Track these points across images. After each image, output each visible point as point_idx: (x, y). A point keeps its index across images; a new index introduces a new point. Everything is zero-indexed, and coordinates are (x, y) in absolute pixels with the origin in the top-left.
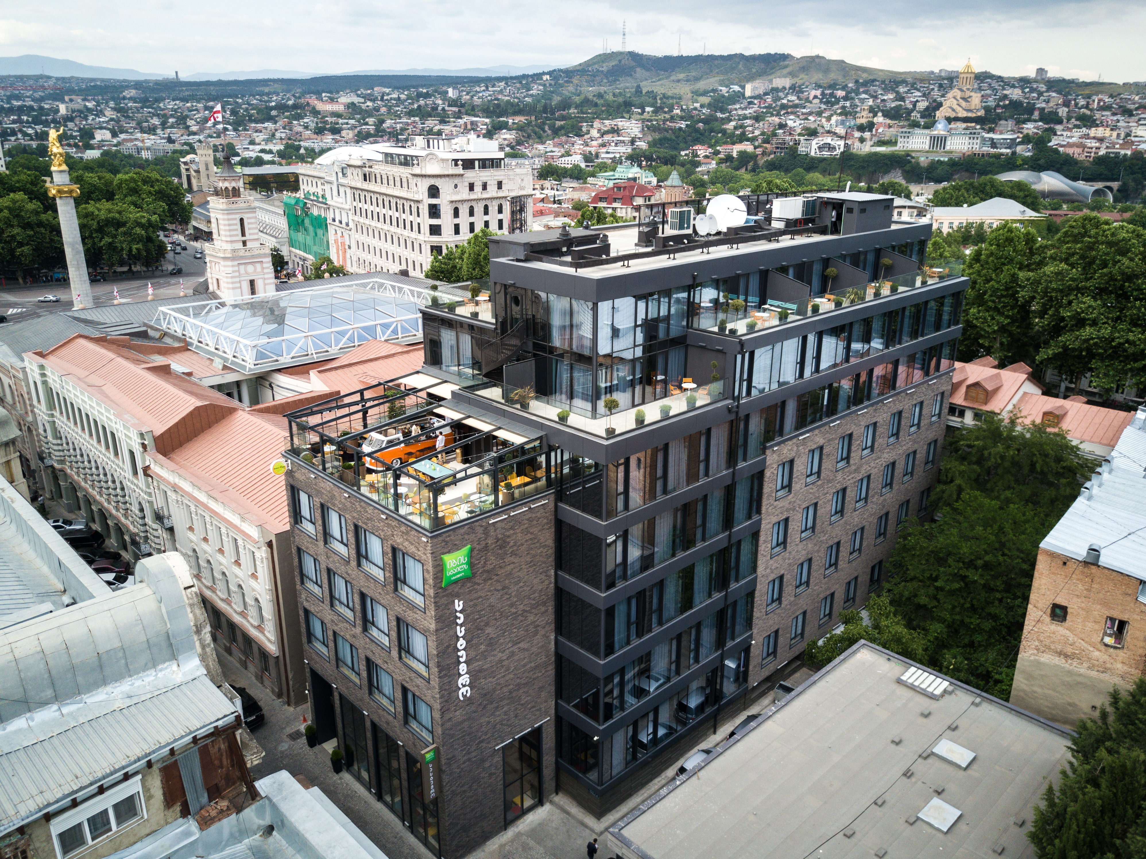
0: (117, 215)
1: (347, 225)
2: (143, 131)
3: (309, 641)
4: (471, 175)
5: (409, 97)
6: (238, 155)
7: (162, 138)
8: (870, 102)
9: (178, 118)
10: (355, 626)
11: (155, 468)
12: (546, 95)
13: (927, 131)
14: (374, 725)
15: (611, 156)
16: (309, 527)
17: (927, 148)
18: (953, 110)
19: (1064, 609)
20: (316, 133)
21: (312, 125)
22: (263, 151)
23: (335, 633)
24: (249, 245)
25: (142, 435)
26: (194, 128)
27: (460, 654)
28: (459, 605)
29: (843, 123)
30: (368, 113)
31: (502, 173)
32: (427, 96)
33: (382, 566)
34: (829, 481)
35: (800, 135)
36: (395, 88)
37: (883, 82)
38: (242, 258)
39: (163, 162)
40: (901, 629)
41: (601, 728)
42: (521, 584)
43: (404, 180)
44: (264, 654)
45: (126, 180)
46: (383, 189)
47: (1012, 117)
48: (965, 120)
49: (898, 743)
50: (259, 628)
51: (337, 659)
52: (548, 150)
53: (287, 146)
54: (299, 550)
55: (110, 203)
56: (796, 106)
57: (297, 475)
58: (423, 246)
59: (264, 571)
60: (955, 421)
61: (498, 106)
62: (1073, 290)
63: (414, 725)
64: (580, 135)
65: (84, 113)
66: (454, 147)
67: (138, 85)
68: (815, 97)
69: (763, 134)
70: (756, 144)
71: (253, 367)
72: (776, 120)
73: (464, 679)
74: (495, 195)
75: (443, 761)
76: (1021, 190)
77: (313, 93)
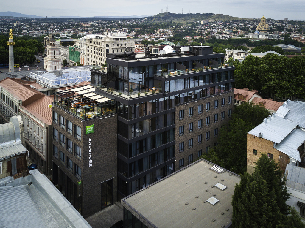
0: (24, 51)
1: (85, 54)
2: (35, 30)
3: (54, 154)
4: (118, 42)
5: (108, 23)
6: (60, 37)
7: (40, 32)
8: (237, 26)
9: (45, 27)
10: (65, 148)
11: (22, 110)
12: (146, 23)
13: (253, 33)
14: (68, 177)
15: (163, 38)
16: (56, 122)
17: (253, 38)
18: (261, 28)
19: (256, 151)
20: (82, 32)
21: (81, 30)
22: (67, 36)
23: (60, 151)
24: (56, 57)
25: (19, 101)
26: (49, 30)
27: (90, 154)
28: (90, 140)
29: (228, 31)
30: (97, 27)
31: (126, 41)
32: (113, 23)
33: (72, 130)
34: (196, 117)
35: (216, 34)
36: (104, 21)
37: (240, 21)
38: (53, 60)
39: (39, 38)
40: (216, 157)
41: (128, 179)
42: (107, 137)
43: (100, 43)
44: (42, 160)
45: (28, 42)
46: (95, 45)
47: (278, 30)
48: (264, 31)
49: (206, 183)
50: (42, 153)
51: (60, 158)
52: (145, 37)
53: (73, 35)
54: (53, 128)
55: (23, 47)
56: (216, 26)
57: (55, 108)
58: (104, 59)
59: (45, 136)
60: (236, 104)
61: (132, 25)
62: (268, 71)
63: (77, 175)
64: (154, 33)
65: (21, 26)
66: (114, 35)
67: (36, 19)
68: (221, 24)
69: (206, 33)
70: (204, 36)
71: (52, 87)
72: (210, 30)
73: (90, 161)
74: (124, 47)
75: (83, 185)
76: (278, 49)
77: (83, 22)
